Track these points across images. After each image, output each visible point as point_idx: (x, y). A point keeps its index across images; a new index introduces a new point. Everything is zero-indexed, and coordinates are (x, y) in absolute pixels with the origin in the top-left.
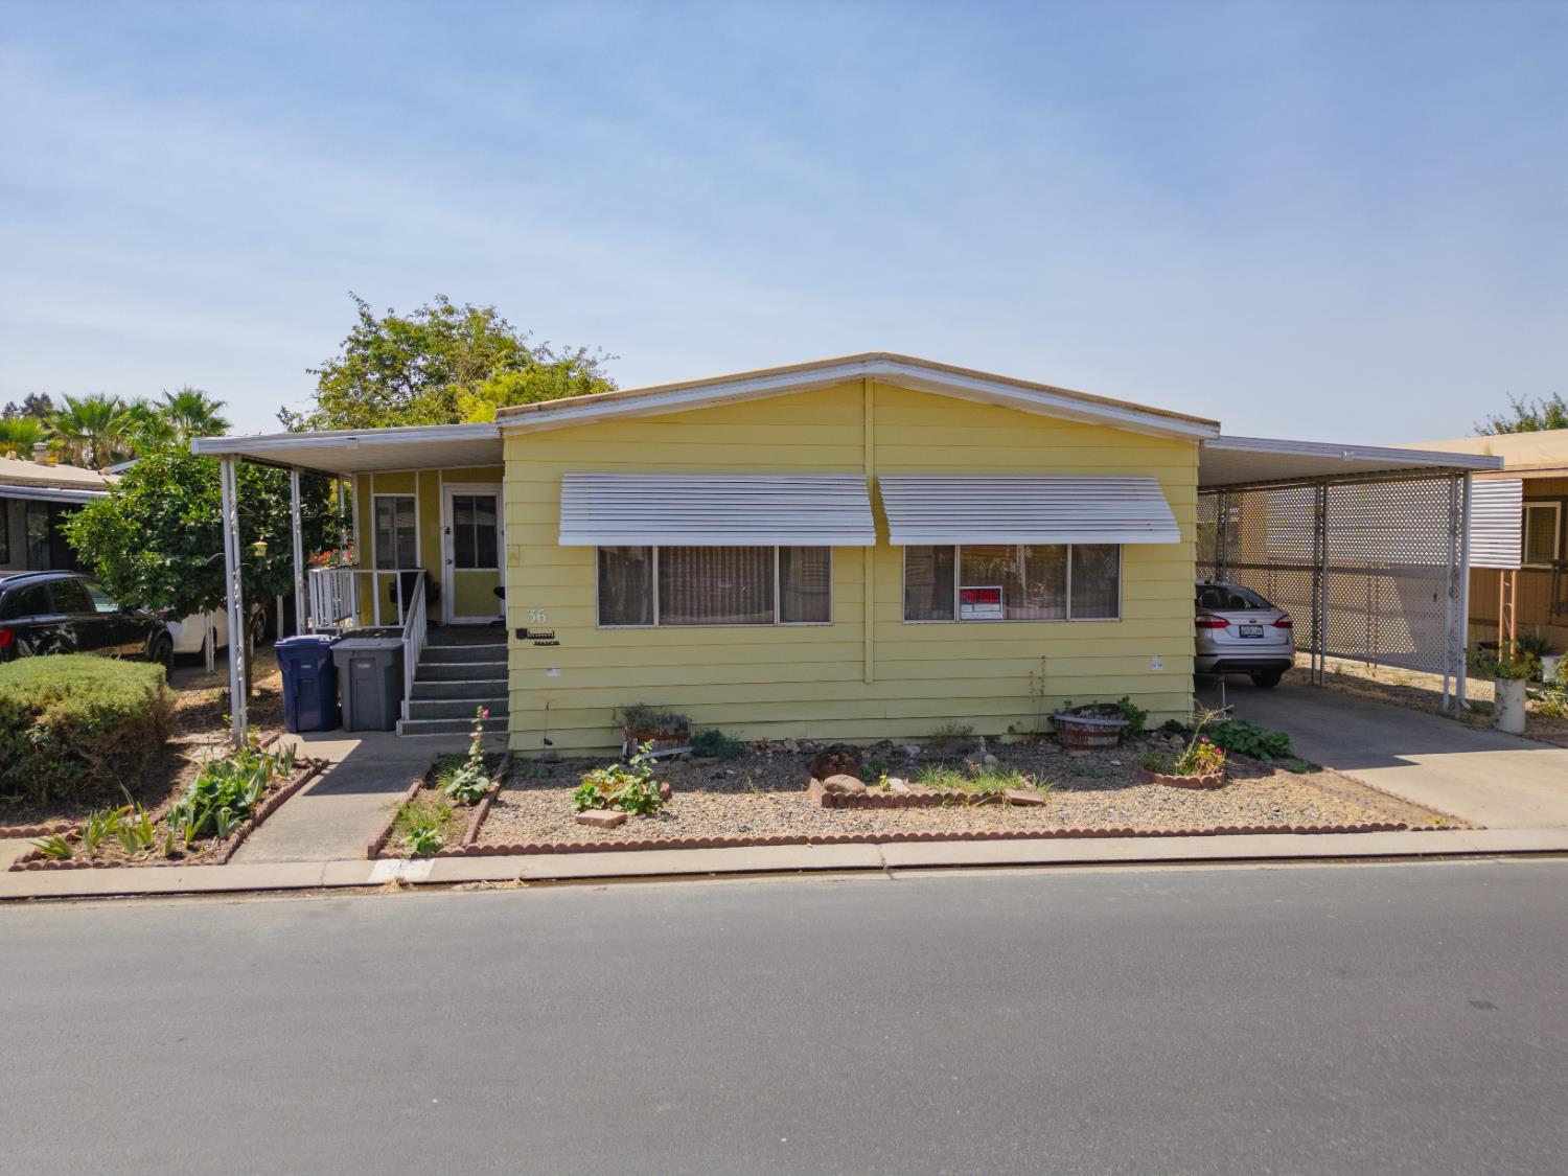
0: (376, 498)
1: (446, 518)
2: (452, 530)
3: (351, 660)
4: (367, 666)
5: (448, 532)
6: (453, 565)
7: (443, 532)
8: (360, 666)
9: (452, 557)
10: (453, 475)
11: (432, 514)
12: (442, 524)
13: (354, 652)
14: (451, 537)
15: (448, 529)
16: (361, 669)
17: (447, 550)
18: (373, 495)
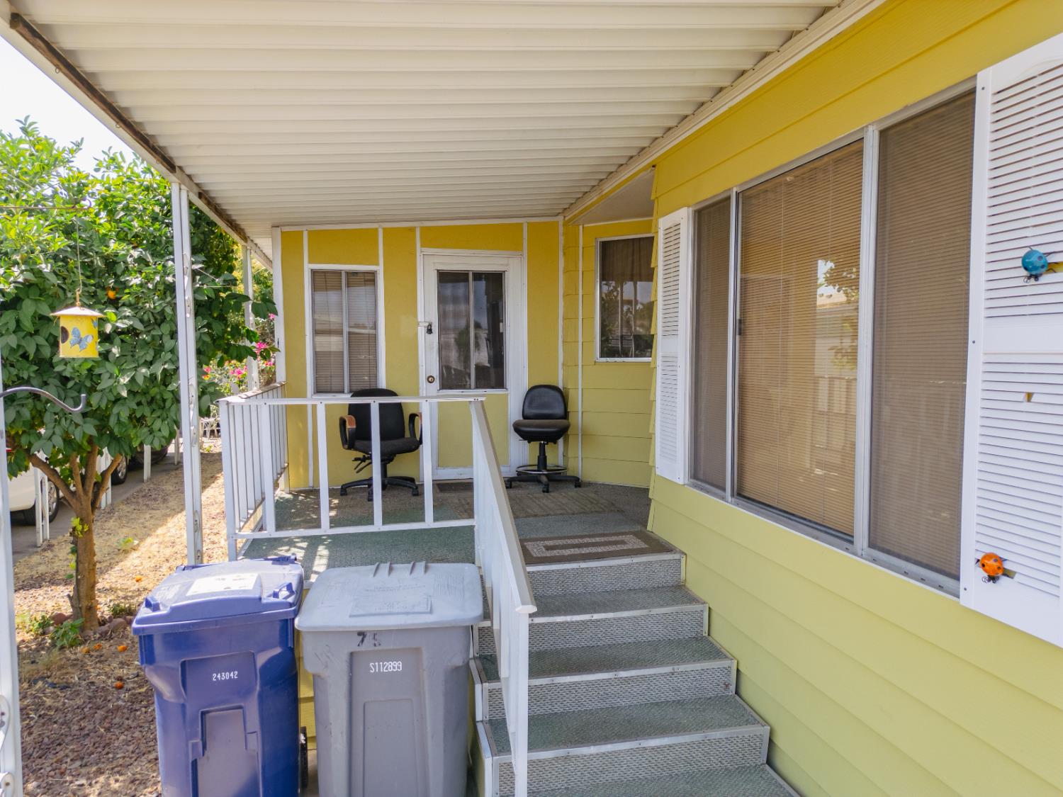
0: (314, 272)
1: (427, 304)
2: (435, 329)
3: (352, 654)
4: (394, 666)
5: (430, 331)
6: (437, 384)
7: (422, 331)
8: (374, 667)
9: (435, 373)
10: (436, 237)
11: (404, 300)
12: (421, 317)
13: (362, 634)
14: (434, 337)
15: (430, 325)
16: (379, 675)
17: (428, 360)
18: (308, 267)
